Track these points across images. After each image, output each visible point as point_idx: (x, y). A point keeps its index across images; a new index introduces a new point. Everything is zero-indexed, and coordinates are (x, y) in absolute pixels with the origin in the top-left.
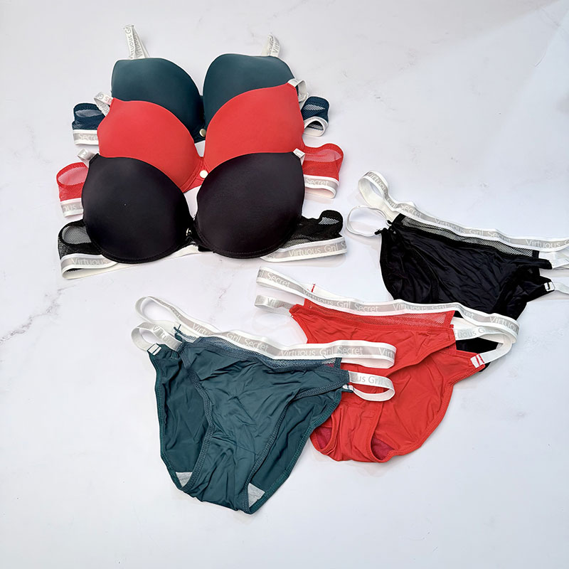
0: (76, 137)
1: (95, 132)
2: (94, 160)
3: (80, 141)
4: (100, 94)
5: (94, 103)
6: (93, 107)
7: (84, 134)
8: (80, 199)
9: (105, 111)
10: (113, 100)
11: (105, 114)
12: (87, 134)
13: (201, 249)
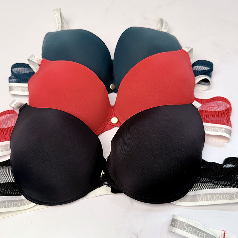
0: (11, 89)
1: (26, 85)
2: (23, 108)
3: (14, 92)
4: (32, 56)
5: (27, 62)
6: (26, 66)
7: (17, 87)
8: (9, 141)
9: (35, 69)
10: (42, 61)
11: (36, 71)
12: (20, 87)
13: (114, 191)
